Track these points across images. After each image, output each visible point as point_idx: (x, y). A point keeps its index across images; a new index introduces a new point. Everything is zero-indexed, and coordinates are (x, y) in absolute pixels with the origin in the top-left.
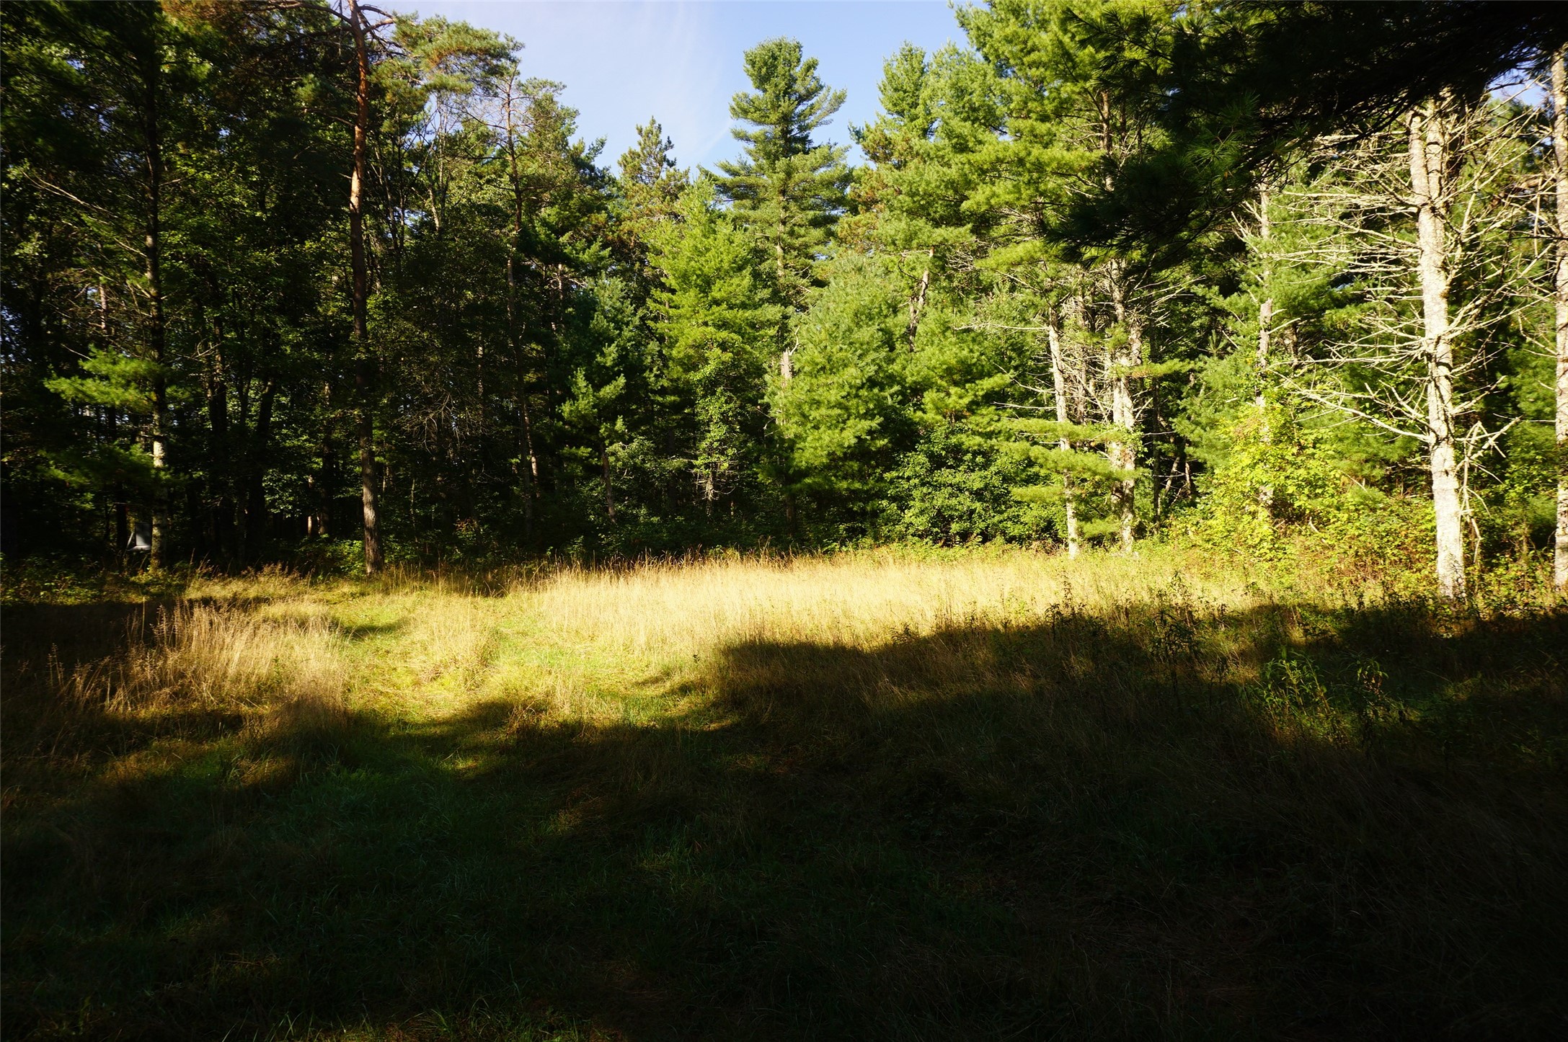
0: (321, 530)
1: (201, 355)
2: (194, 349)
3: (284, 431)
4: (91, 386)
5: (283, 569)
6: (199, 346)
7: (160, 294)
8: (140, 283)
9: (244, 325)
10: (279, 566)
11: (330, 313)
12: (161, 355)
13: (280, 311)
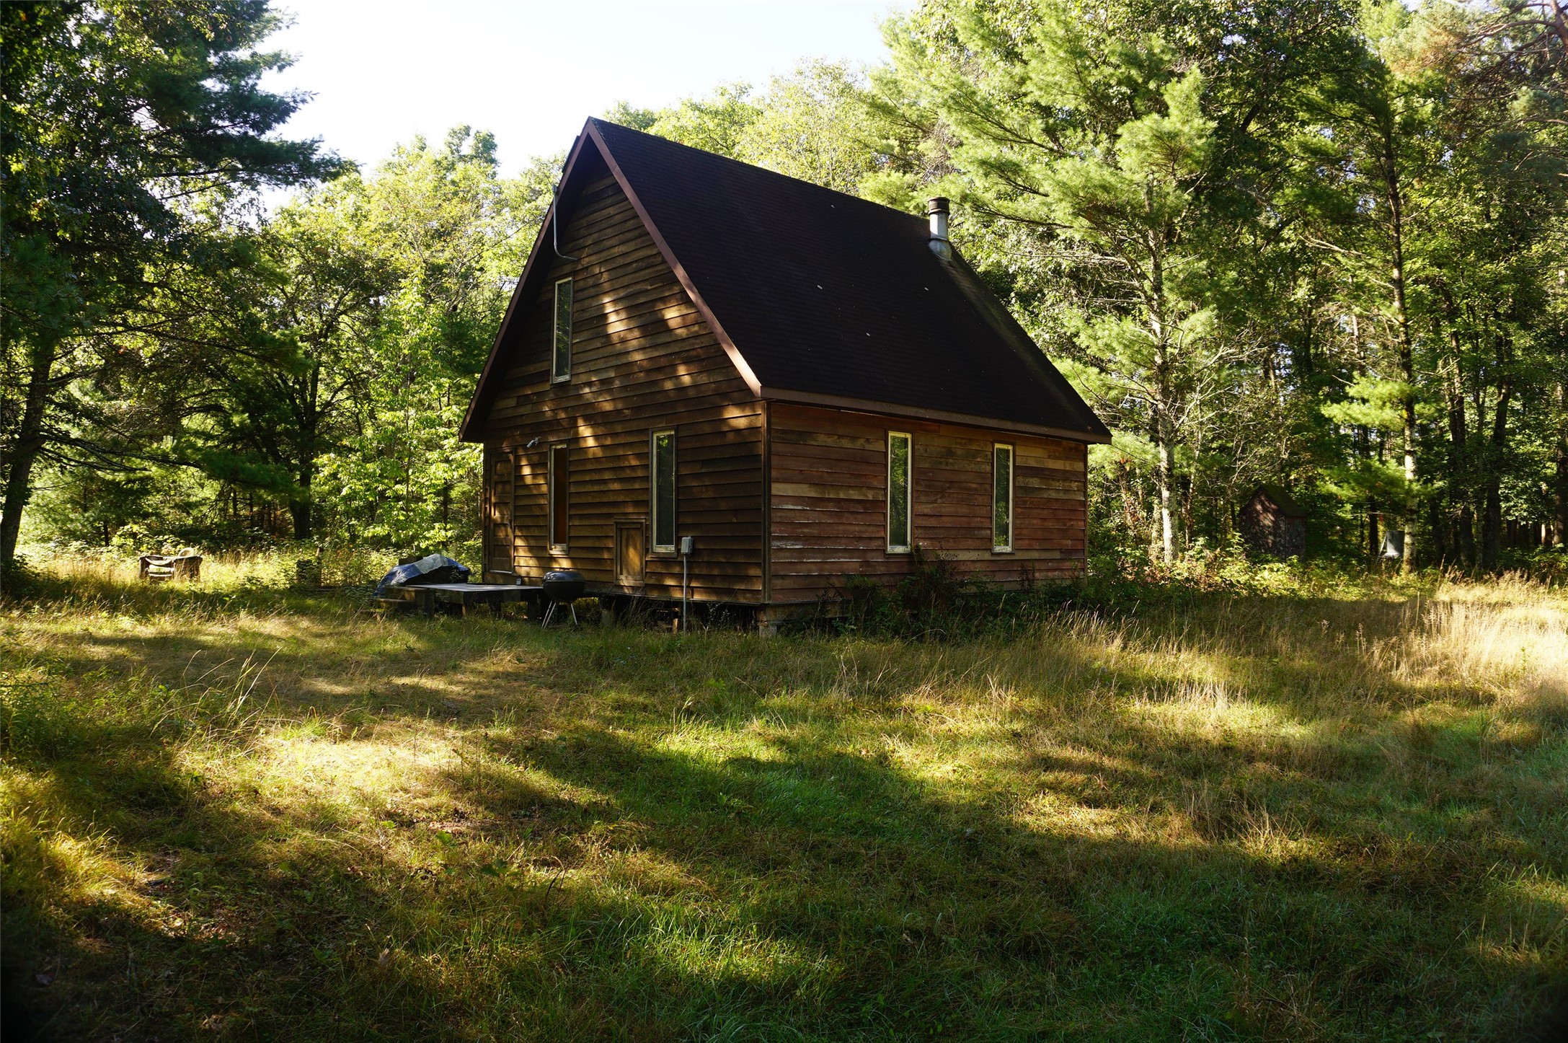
0: (1556, 539)
1: (1441, 371)
2: (1436, 367)
3: (1519, 437)
4: (1356, 410)
5: (1522, 577)
6: (1440, 363)
7: (1407, 320)
8: (1391, 312)
9: (1477, 335)
10: (1518, 573)
11: (1559, 311)
12: (1410, 376)
13: (1510, 318)
